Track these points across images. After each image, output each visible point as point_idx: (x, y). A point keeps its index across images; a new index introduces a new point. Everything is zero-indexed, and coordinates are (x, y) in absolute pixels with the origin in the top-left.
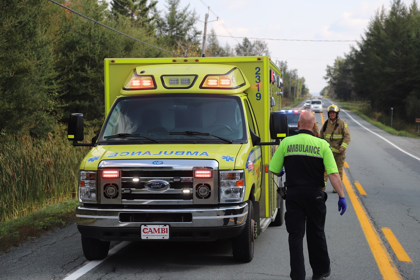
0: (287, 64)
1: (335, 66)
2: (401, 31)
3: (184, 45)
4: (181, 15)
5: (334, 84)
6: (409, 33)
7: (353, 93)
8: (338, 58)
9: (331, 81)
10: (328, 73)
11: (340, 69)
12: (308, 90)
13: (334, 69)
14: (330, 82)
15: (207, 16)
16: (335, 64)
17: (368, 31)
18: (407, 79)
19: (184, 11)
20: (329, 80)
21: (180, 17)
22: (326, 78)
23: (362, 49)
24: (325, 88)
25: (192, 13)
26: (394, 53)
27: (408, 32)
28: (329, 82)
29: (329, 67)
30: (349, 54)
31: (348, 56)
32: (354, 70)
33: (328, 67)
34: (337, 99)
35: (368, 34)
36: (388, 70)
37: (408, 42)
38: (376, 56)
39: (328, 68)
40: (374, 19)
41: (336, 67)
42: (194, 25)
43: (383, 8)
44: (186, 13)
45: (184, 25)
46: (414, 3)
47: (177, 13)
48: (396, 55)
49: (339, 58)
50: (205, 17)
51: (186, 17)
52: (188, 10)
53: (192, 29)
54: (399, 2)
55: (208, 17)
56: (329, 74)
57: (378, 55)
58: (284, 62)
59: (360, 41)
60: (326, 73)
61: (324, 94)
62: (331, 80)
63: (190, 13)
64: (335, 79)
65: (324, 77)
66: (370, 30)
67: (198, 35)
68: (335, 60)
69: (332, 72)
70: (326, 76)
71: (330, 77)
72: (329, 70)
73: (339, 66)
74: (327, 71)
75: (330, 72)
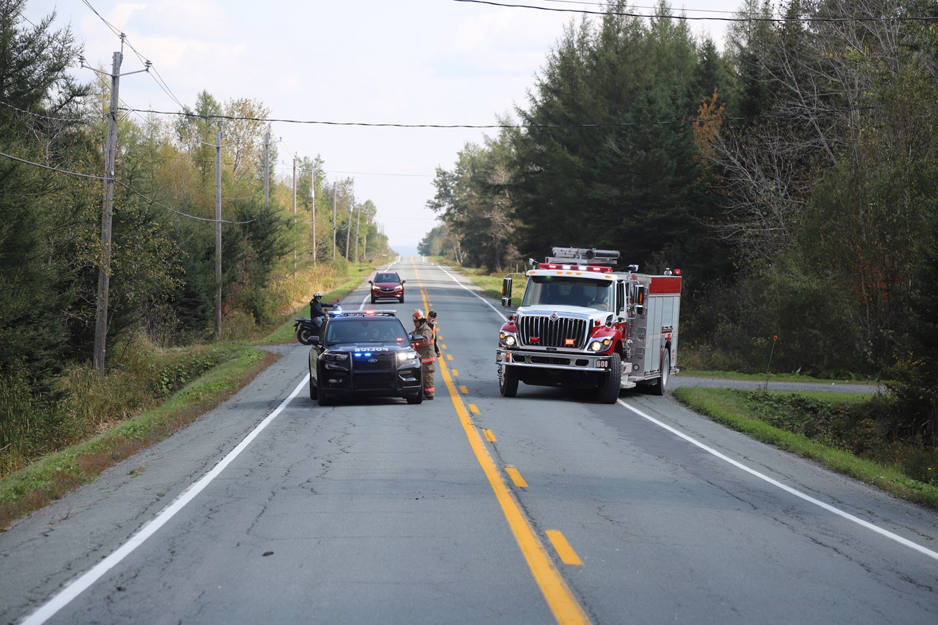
0: (323, 167)
1: (460, 172)
2: (631, 86)
3: (41, 127)
4: (30, 41)
5: (459, 224)
6: (652, 93)
7: (513, 252)
8: (467, 147)
9: (448, 214)
10: (440, 190)
11: (472, 179)
12: (384, 238)
13: (457, 179)
14: (447, 216)
15: (118, 60)
16: (459, 165)
17: (546, 80)
18: (650, 215)
19: (40, 31)
20: (443, 211)
21: (26, 47)
22: (436, 206)
23: (531, 131)
24: (434, 233)
25: (60, 37)
26: (614, 146)
27: (649, 88)
28: (443, 218)
29: (444, 173)
30: (498, 141)
31: (495, 143)
32: (513, 187)
33: (441, 173)
34: (466, 265)
35: (545, 89)
36: (600, 191)
37: (649, 116)
38: (568, 155)
39: (441, 177)
40: (561, 46)
41: (462, 173)
42: (68, 71)
44: (44, 38)
45: (39, 70)
46: (662, 5)
47: (17, 37)
48: (618, 151)
49: (471, 148)
50: (111, 61)
51: (42, 48)
52: (51, 30)
53: (62, 82)
54: (621, 5)
55: (121, 62)
56: (444, 195)
57: (573, 150)
58: (312, 159)
59: (527, 107)
60: (435, 191)
61: (432, 251)
62: (449, 210)
63: (56, 36)
64: (460, 207)
65: (429, 202)
66: (550, 76)
67: (78, 99)
68: (460, 154)
69: (453, 188)
70: (437, 201)
71: (447, 204)
72: (443, 181)
73: (470, 170)
74: (439, 185)
75: (445, 189)
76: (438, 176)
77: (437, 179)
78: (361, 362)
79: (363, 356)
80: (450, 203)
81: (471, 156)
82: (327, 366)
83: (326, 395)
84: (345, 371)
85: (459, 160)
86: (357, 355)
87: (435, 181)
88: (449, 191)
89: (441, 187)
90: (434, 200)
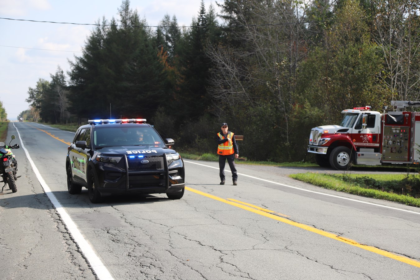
5: (38, 107)
8: (40, 80)
10: (30, 95)
11: (43, 91)
13: (37, 91)
14: (33, 105)
16: (38, 86)
20: (32, 103)
22: (29, 101)
28: (32, 105)
29: (32, 89)
30: (55, 75)
33: (31, 89)
37: (147, 52)
39: (31, 91)
41: (39, 89)
43: (104, 19)
49: (42, 80)
56: (32, 97)
62: (34, 102)
64: (38, 101)
65: (26, 99)
68: (38, 83)
69: (35, 94)
70: (29, 99)
71: (33, 100)
72: (31, 92)
73: (42, 88)
74: (30, 93)
75: (33, 95)
76: (30, 90)
77: (29, 91)
78: (136, 164)
79: (137, 158)
80: (34, 100)
81: (42, 83)
82: (101, 168)
83: (101, 194)
84: (119, 172)
85: (37, 85)
86: (131, 157)
87: (28, 92)
88: (34, 96)
89: (31, 94)
90: (28, 99)
